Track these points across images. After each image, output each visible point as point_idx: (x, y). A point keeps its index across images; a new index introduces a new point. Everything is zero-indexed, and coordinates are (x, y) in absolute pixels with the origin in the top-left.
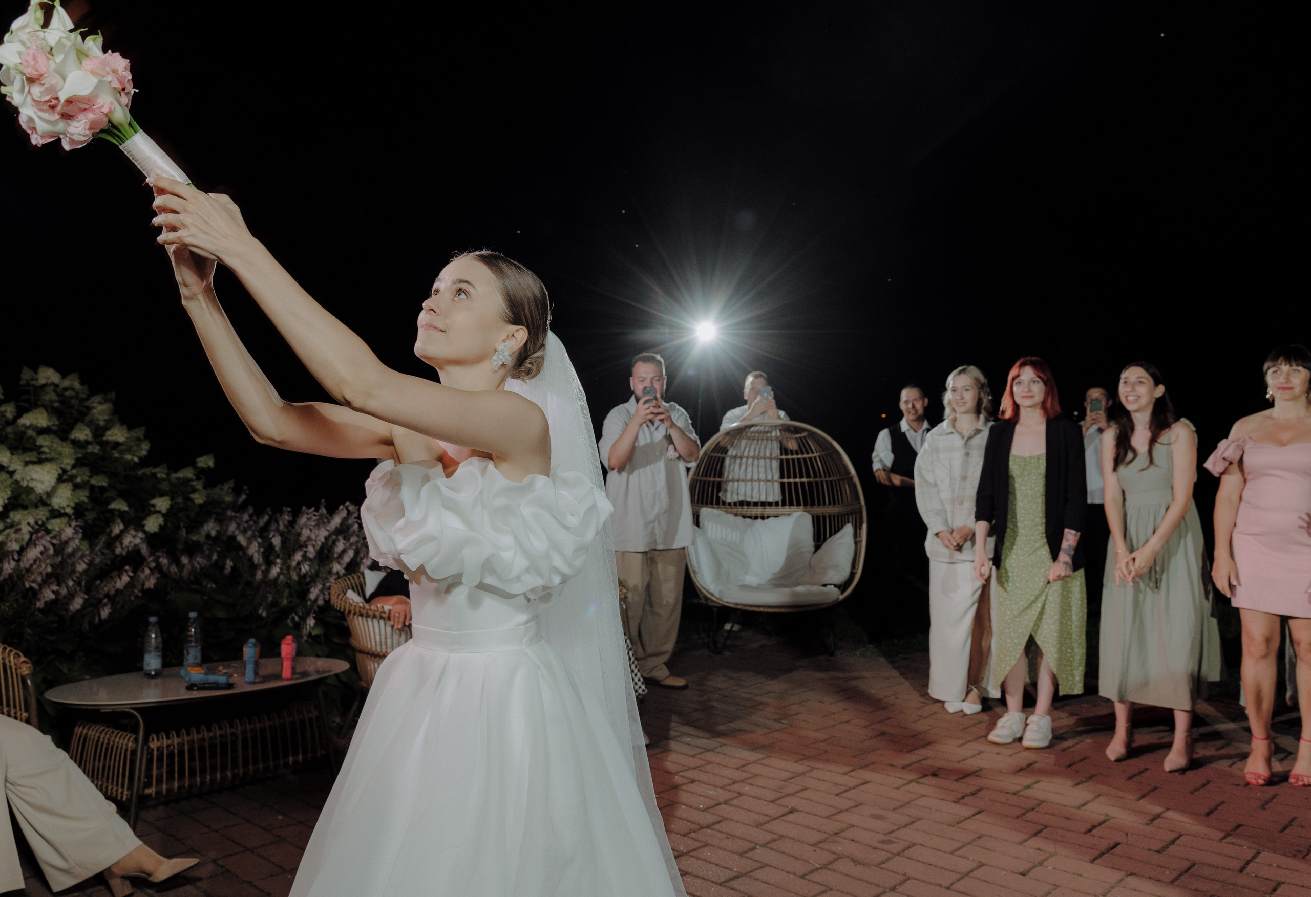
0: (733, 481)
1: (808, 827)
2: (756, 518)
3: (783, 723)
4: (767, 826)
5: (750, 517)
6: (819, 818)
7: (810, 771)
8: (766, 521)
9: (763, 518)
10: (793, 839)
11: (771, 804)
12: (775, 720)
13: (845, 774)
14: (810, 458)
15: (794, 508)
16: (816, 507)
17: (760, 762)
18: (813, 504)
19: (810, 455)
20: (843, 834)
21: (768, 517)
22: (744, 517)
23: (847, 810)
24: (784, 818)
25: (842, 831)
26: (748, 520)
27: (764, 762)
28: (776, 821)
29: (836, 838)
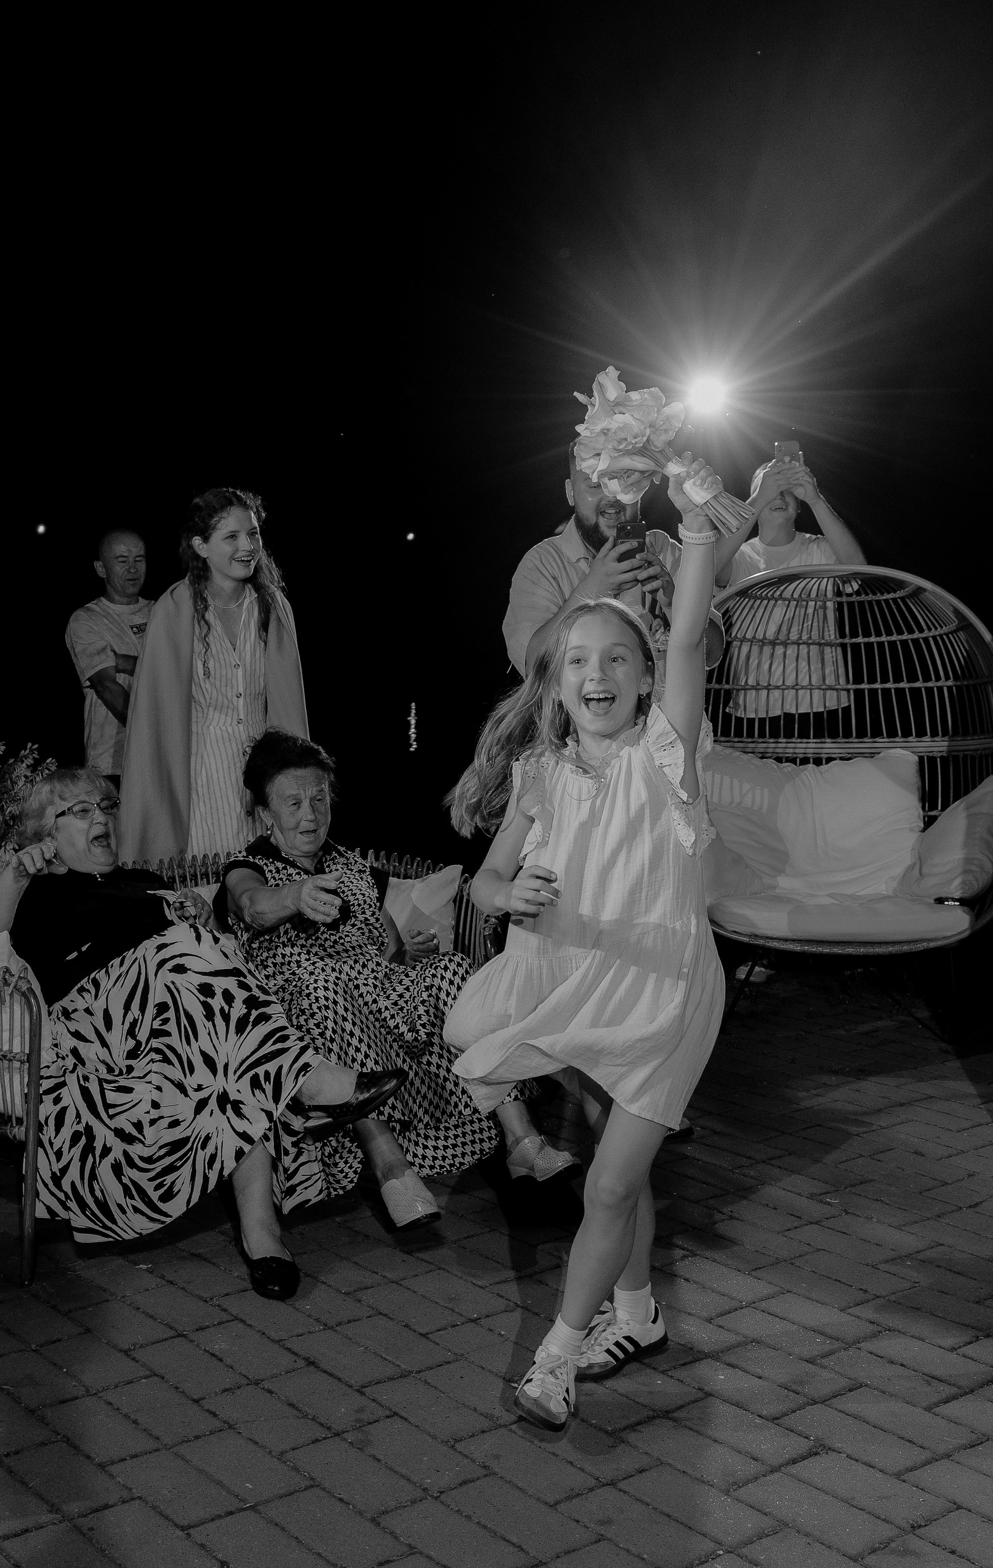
0: (757, 688)
1: (849, 1503)
2: (805, 761)
3: (829, 1204)
4: (751, 1492)
5: (793, 761)
6: (879, 1475)
7: (874, 1335)
8: (824, 767)
9: (818, 762)
10: (807, 1535)
11: (770, 1424)
12: (812, 1196)
13: (953, 1349)
14: (916, 642)
15: (882, 742)
16: (927, 739)
17: (763, 1304)
18: (921, 733)
19: (917, 635)
20: (932, 1531)
21: (829, 760)
22: (779, 760)
23: (948, 1456)
24: (794, 1469)
25: (929, 1522)
26: (788, 767)
27: (773, 1305)
28: (776, 1475)
29: (914, 1542)
